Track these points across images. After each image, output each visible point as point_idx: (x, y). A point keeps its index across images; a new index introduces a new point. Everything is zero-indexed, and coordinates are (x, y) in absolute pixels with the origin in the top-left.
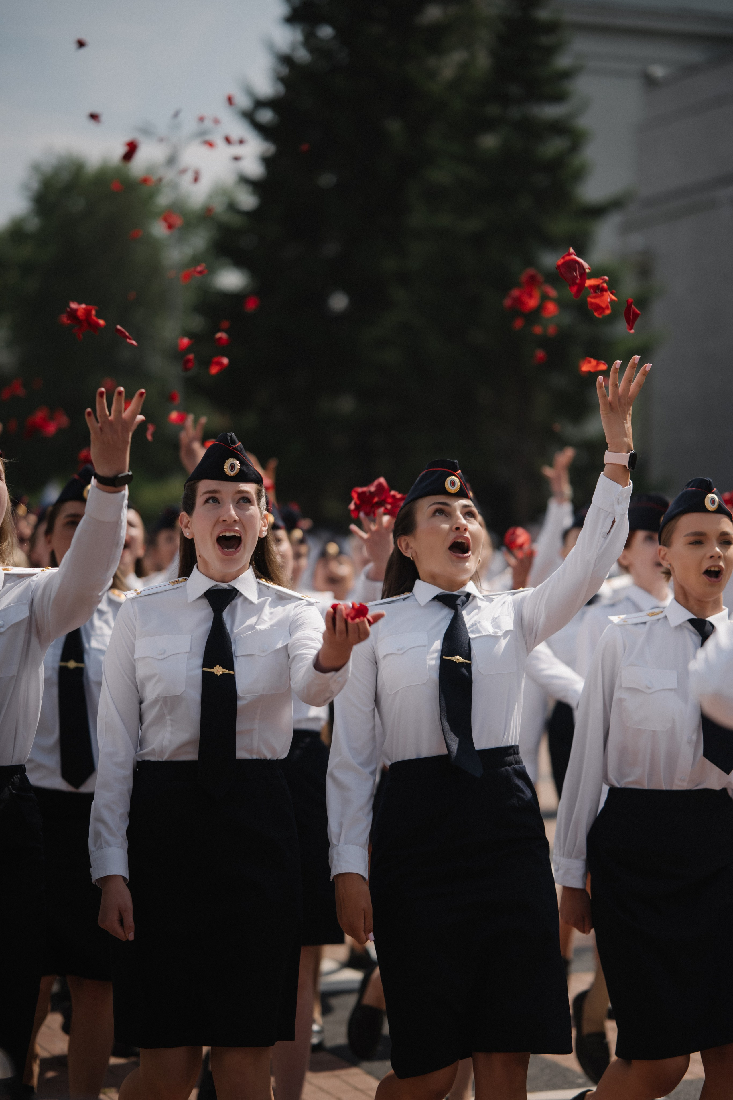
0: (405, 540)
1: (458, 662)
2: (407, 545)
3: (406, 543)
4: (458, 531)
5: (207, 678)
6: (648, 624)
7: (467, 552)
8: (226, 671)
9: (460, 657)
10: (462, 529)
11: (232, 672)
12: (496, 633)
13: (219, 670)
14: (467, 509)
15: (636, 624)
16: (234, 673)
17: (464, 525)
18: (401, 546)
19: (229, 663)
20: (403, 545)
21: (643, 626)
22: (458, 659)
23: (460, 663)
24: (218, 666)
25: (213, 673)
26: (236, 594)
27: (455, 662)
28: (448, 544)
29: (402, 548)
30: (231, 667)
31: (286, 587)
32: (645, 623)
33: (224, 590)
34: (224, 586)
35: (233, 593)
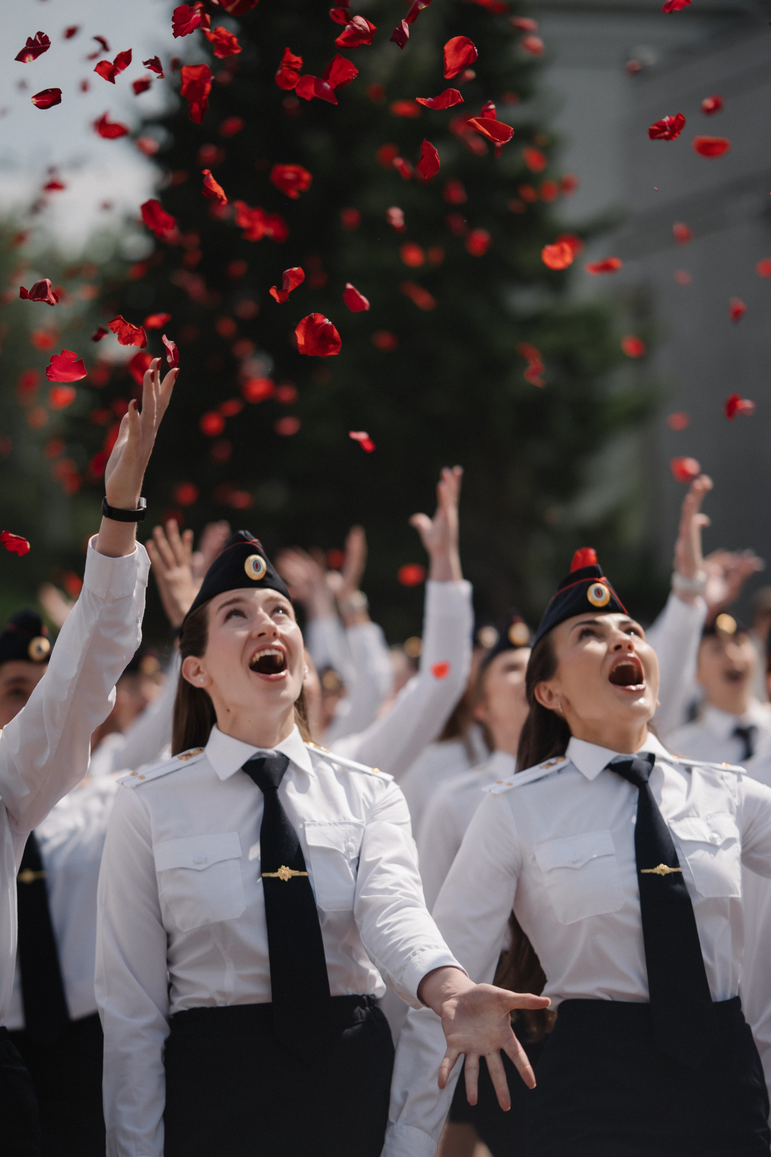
0: (545, 688)
1: (663, 874)
2: (550, 695)
3: (547, 692)
4: (618, 651)
7: (640, 682)
8: (296, 873)
9: (666, 866)
10: (625, 647)
11: (303, 873)
12: (713, 839)
13: (285, 873)
14: (626, 627)
16: (308, 873)
17: (626, 642)
18: (540, 697)
20: (544, 695)
22: (663, 869)
23: (667, 875)
24: (283, 867)
25: (278, 878)
26: (288, 764)
27: (660, 875)
28: (607, 672)
29: (543, 699)
30: (302, 867)
33: (270, 759)
35: (283, 763)
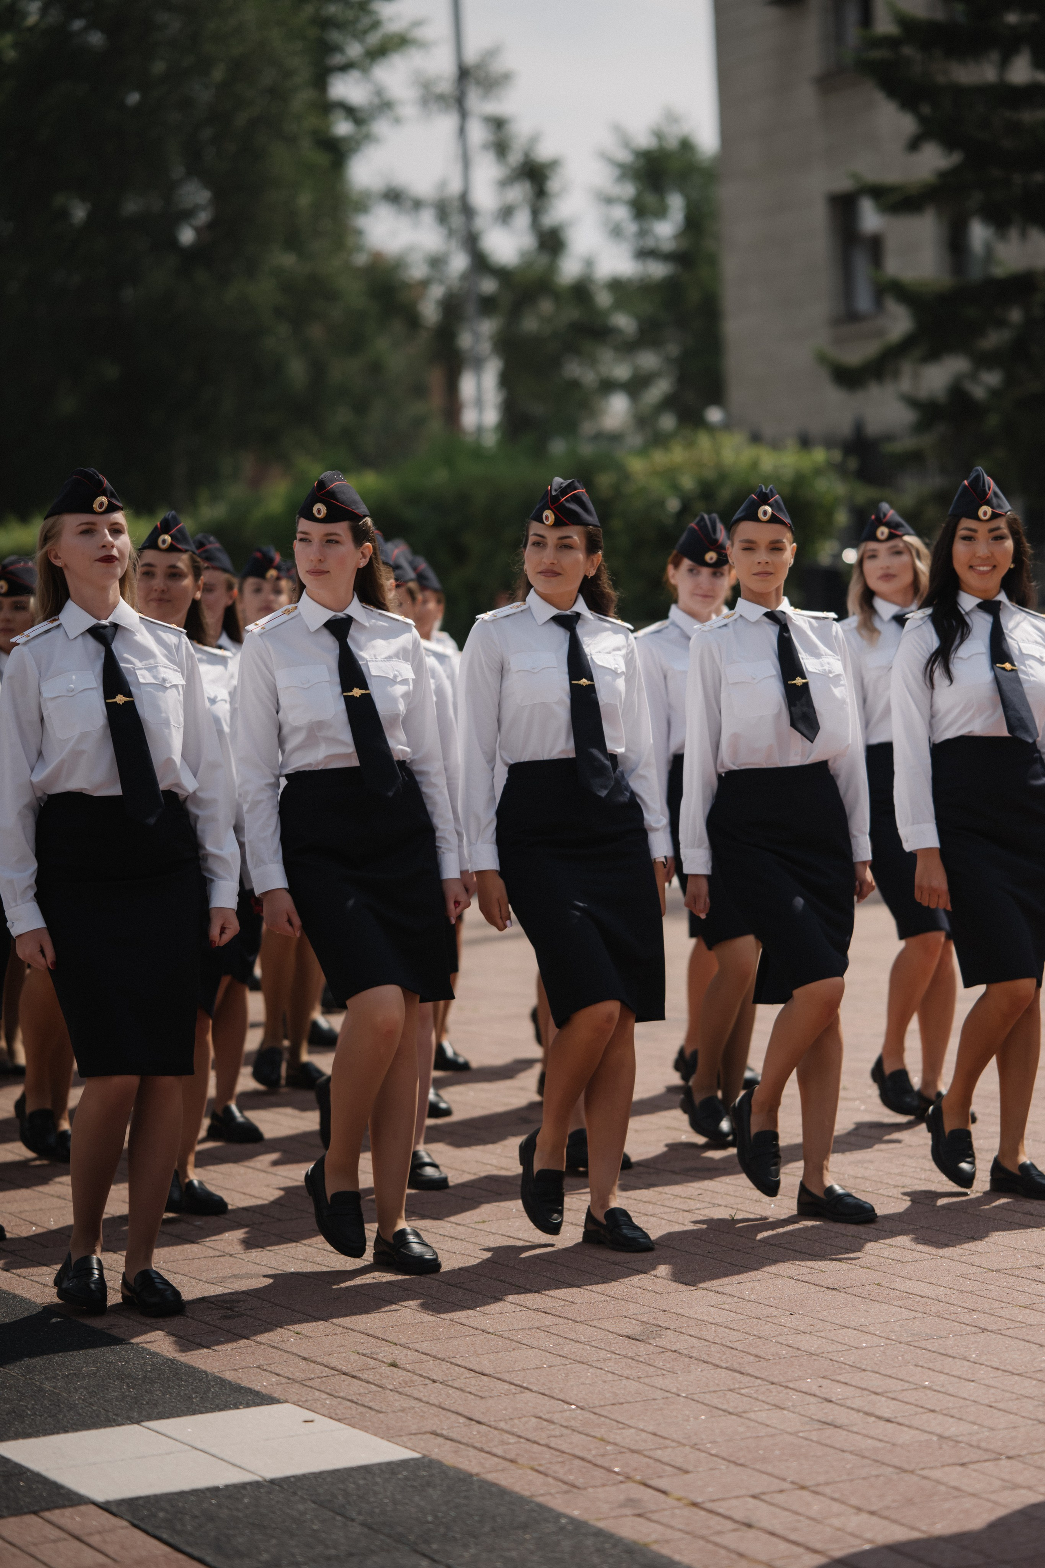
1: (584, 685)
5: (350, 702)
6: (730, 625)
9: (586, 680)
11: (367, 692)
15: (719, 627)
16: (370, 691)
19: (363, 684)
21: (725, 628)
23: (586, 686)
24: (355, 689)
25: (353, 695)
26: (352, 621)
27: (582, 685)
30: (367, 688)
31: (393, 612)
32: (725, 625)
33: (342, 619)
34: (341, 615)
35: (349, 620)
